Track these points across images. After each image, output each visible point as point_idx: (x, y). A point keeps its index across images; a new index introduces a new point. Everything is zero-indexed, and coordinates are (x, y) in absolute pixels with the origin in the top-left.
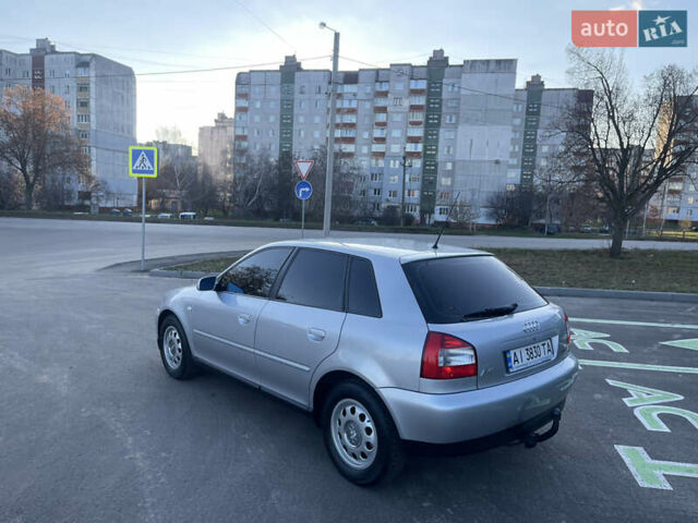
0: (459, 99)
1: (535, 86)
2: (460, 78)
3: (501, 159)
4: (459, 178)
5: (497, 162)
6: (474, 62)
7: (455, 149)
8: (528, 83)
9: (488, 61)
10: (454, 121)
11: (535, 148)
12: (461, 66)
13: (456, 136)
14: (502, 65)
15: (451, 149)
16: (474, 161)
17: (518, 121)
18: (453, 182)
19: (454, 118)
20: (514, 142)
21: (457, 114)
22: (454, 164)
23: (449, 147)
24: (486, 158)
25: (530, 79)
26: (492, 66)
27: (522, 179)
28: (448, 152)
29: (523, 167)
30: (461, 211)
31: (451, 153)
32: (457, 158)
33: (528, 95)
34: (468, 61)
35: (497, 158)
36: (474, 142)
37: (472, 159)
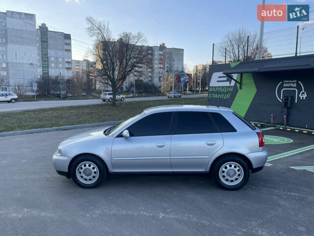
0: (7, 31)
1: (44, 29)
2: (6, 19)
3: (33, 63)
4: (11, 71)
5: (31, 64)
6: (12, 12)
7: (7, 56)
9: (20, 13)
10: (4, 41)
11: (48, 58)
12: (5, 13)
13: (6, 48)
14: (28, 16)
15: (4, 56)
16: (19, 63)
17: (38, 45)
18: (8, 73)
19: (4, 40)
20: (38, 55)
21: (6, 38)
22: (7, 64)
23: (3, 55)
24: (26, 62)
25: (41, 25)
26: (23, 16)
27: (43, 73)
28: (3, 57)
29: (43, 67)
30: (19, 88)
31: (4, 58)
32: (8, 61)
33: (41, 32)
34: (9, 11)
35: (31, 62)
36: (18, 53)
37: (18, 62)
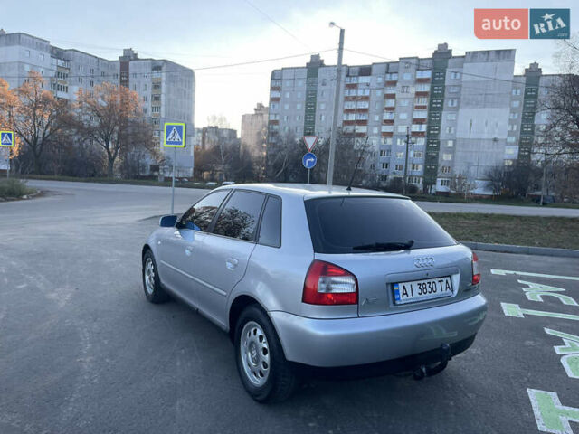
0: (460, 86)
1: (533, 73)
2: (462, 67)
3: (499, 137)
4: (459, 154)
5: (495, 140)
6: (475, 53)
7: (456, 129)
8: (526, 70)
9: (488, 52)
10: (455, 104)
11: (533, 127)
12: (463, 57)
13: (457, 117)
14: (502, 53)
15: (453, 129)
16: (473, 139)
17: (516, 104)
18: (453, 157)
19: (455, 101)
20: (512, 122)
21: (459, 99)
22: (455, 141)
23: (450, 128)
24: (485, 136)
25: (528, 67)
26: (492, 56)
27: (519, 155)
28: (450, 131)
29: (521, 145)
30: (459, 183)
31: (452, 132)
32: (457, 137)
33: (527, 80)
34: (469, 52)
35: (496, 136)
36: (474, 123)
37: (472, 137)
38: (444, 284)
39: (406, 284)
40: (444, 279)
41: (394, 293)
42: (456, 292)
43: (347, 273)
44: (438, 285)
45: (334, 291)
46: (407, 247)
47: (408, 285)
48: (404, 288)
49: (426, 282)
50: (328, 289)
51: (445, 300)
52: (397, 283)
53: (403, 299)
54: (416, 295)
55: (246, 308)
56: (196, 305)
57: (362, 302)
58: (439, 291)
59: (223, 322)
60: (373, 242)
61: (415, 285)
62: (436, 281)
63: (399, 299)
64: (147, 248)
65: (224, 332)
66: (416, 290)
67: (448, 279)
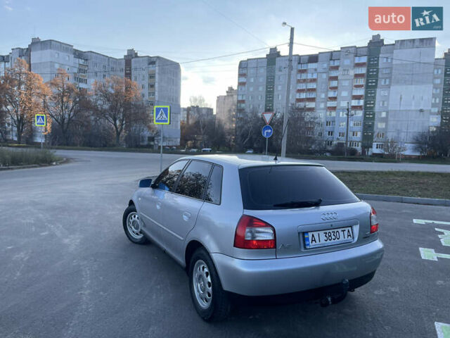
0: (391, 68)
2: (393, 53)
3: (424, 108)
4: (391, 123)
5: (421, 111)
6: (403, 41)
7: (388, 102)
8: (445, 54)
9: (414, 40)
10: (387, 83)
12: (393, 44)
13: (389, 93)
14: (425, 41)
15: (386, 103)
16: (403, 111)
17: (438, 81)
18: (386, 125)
19: (388, 80)
20: (434, 96)
21: (390, 78)
22: (387, 112)
23: (383, 102)
24: (413, 108)
25: (447, 51)
26: (417, 43)
27: (441, 122)
28: (383, 104)
29: (443, 114)
30: (392, 146)
31: (386, 105)
32: (389, 109)
33: (446, 62)
34: (398, 41)
35: (421, 108)
36: (403, 97)
37: (401, 109)
38: (346, 233)
39: (314, 233)
40: (347, 229)
41: (305, 240)
42: (356, 239)
43: (267, 225)
44: (341, 233)
45: (258, 239)
46: (317, 204)
47: (316, 234)
48: (313, 235)
49: (331, 231)
50: (253, 237)
51: (346, 245)
52: (307, 232)
53: (312, 245)
54: (323, 241)
55: (196, 250)
56: (164, 247)
57: (279, 247)
58: (342, 238)
59: (181, 260)
60: (289, 201)
61: (322, 233)
62: (340, 230)
63: (309, 245)
64: (131, 203)
65: (182, 267)
66: (323, 237)
67: (350, 229)
